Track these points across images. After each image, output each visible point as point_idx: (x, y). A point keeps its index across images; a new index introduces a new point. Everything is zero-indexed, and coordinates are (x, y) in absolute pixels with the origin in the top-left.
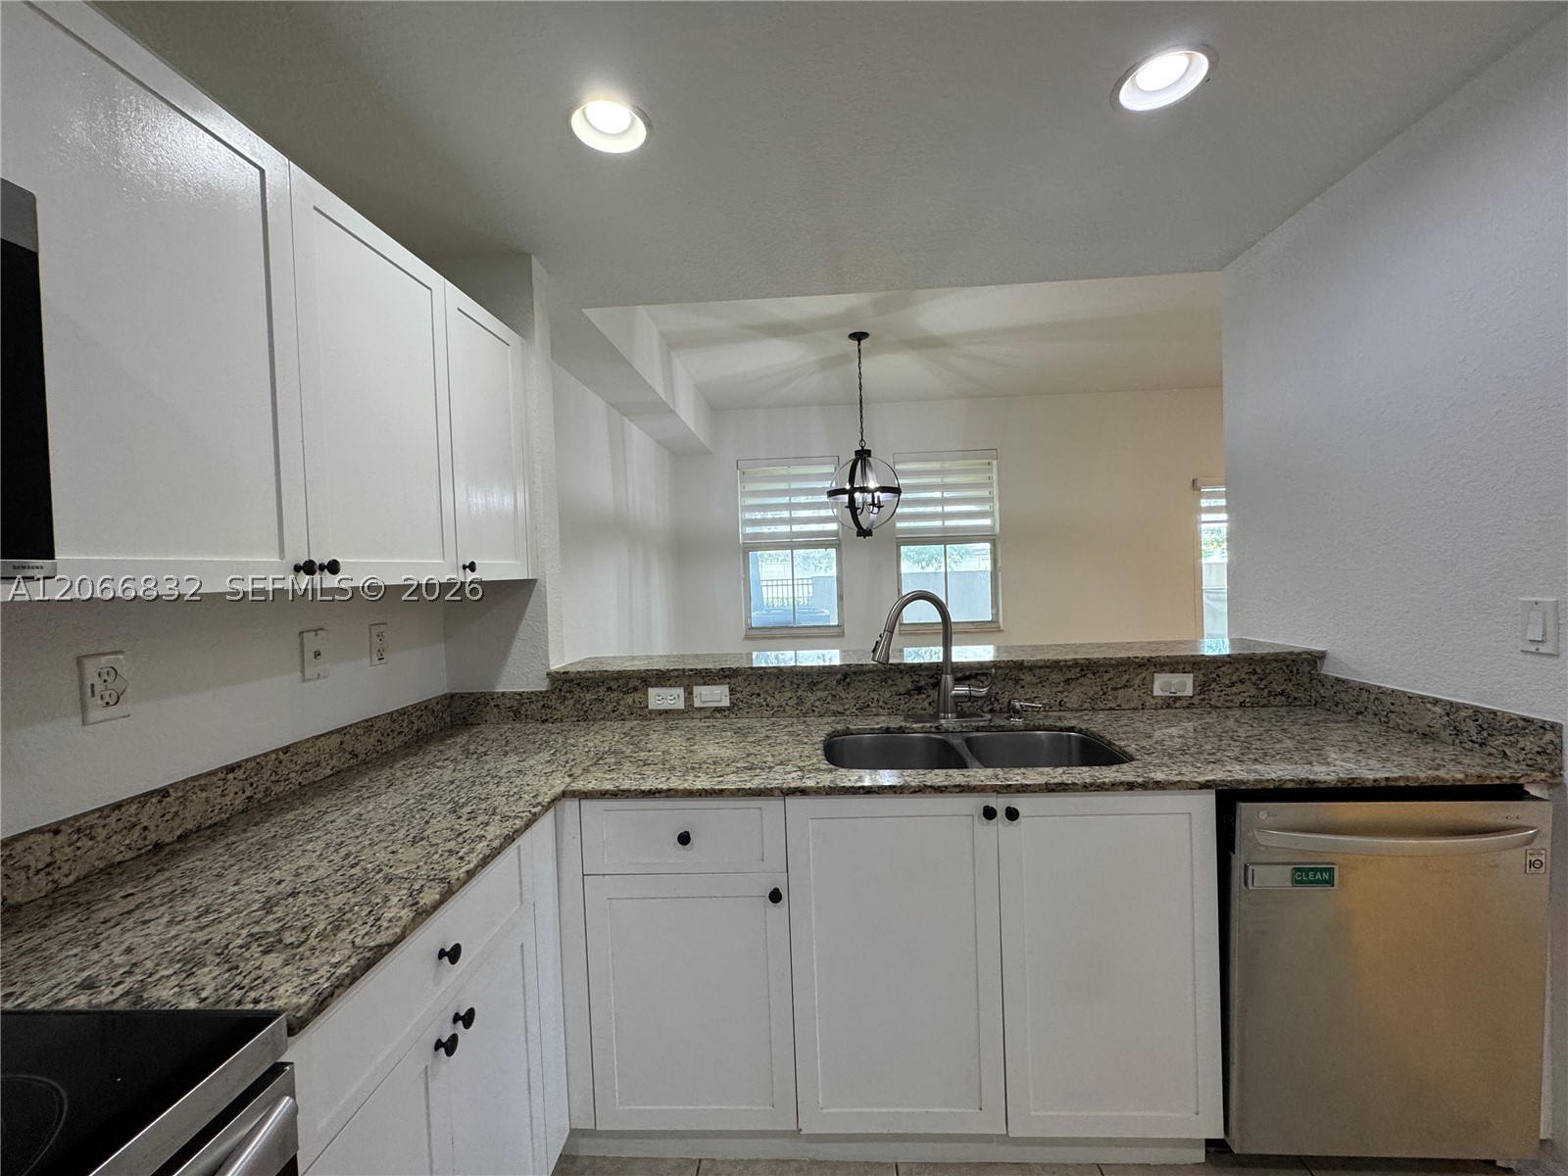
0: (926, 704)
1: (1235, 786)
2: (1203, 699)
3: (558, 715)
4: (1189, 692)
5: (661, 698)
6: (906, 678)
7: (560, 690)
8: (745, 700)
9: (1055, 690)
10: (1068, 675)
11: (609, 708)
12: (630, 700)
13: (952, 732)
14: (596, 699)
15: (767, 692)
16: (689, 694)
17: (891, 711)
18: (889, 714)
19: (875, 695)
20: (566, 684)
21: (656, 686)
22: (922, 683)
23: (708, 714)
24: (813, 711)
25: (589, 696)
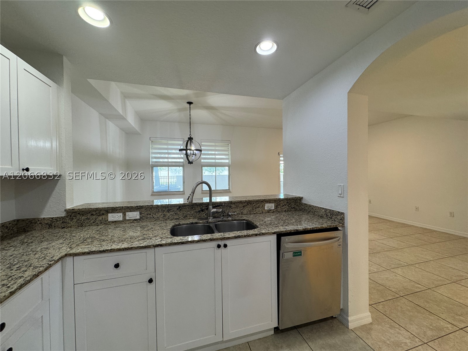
0: (204, 214)
1: (281, 233)
2: (276, 210)
3: (70, 225)
4: (273, 208)
6: (199, 207)
7: (71, 216)
8: (145, 216)
9: (240, 209)
10: (244, 205)
11: (92, 222)
12: (100, 218)
13: (211, 223)
14: (86, 219)
15: (153, 213)
16: (124, 215)
17: (194, 217)
18: (193, 218)
19: (189, 213)
20: (73, 214)
21: (111, 213)
22: (203, 208)
23: (131, 221)
24: (169, 219)
25: (83, 218)
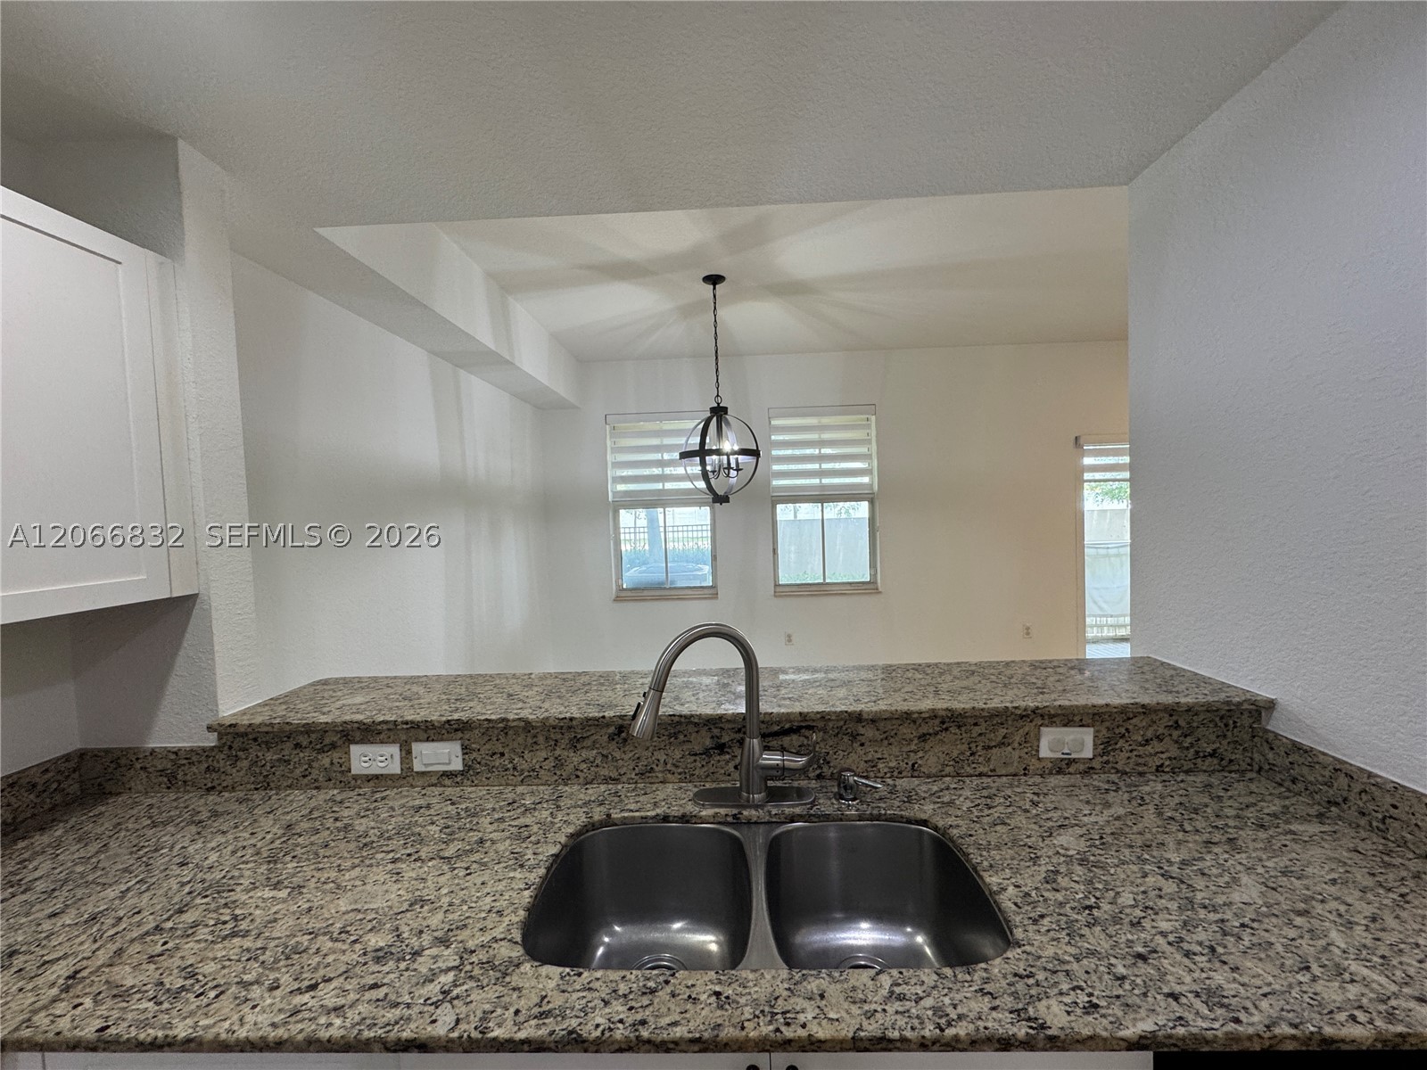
0: (731, 765)
1: (1191, 1046)
2: (1107, 762)
3: (229, 781)
4: (1088, 753)
5: (369, 759)
6: (704, 731)
7: (230, 748)
8: (483, 762)
9: (906, 749)
10: (924, 729)
11: (298, 772)
12: (326, 761)
13: (756, 823)
14: (279, 760)
15: (513, 750)
16: (407, 753)
17: (683, 776)
18: (681, 781)
19: (661, 756)
20: (237, 739)
21: (362, 741)
23: (434, 780)
25: (269, 756)
